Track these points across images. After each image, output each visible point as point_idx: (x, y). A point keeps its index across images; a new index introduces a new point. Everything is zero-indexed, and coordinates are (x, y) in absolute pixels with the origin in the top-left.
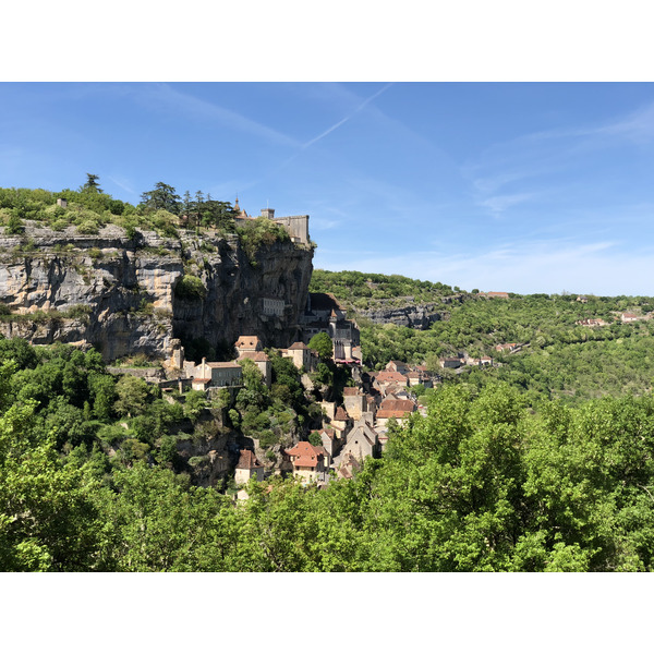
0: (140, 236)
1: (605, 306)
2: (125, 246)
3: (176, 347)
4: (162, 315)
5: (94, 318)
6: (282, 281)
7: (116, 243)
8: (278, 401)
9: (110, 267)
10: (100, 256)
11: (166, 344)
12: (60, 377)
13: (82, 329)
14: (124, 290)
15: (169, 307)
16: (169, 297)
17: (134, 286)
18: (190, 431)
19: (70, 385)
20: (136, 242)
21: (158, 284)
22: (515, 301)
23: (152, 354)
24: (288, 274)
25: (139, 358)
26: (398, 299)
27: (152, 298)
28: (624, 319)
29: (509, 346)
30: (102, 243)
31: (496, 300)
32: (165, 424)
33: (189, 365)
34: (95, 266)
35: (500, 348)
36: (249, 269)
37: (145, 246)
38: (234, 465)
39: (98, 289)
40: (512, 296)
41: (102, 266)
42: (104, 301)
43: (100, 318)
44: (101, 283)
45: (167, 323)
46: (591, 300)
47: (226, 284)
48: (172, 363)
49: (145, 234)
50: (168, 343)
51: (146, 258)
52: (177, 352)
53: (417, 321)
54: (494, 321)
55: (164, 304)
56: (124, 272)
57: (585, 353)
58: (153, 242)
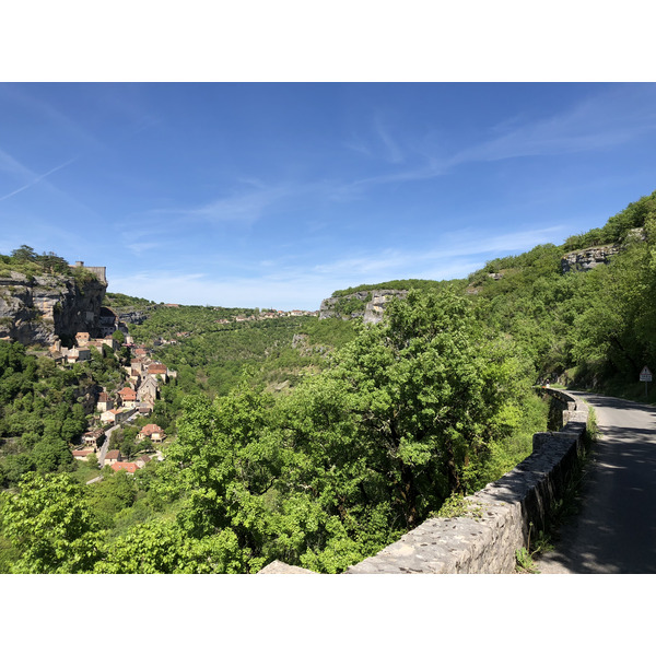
0: (34, 279)
1: (227, 313)
2: (27, 285)
3: (57, 340)
4: (48, 322)
5: (14, 324)
6: (91, 302)
7: (22, 283)
8: (110, 367)
9: (20, 296)
10: (15, 290)
11: (50, 338)
12: (7, 357)
13: (8, 331)
14: (28, 309)
15: (52, 318)
16: (52, 313)
17: (32, 306)
18: (78, 384)
19: (13, 362)
20: (32, 283)
21: (46, 306)
22: (182, 309)
23: (43, 344)
24: (94, 298)
25: (38, 346)
26: (125, 308)
27: (42, 313)
28: (238, 320)
29: (183, 334)
30: (14, 283)
31: (173, 309)
32: (66, 381)
33: (64, 350)
34: (12, 295)
35: (179, 335)
36: (80, 296)
37: (37, 285)
38: (97, 400)
39: (16, 309)
40: (180, 306)
41: (16, 296)
42: (18, 315)
43: (16, 324)
44: (17, 305)
45: (52, 327)
46: (221, 309)
47: (69, 304)
48: (55, 348)
49: (36, 278)
50: (52, 338)
51: (38, 291)
52: (58, 343)
53: (136, 320)
54: (175, 320)
55: (49, 316)
56: (27, 299)
57: (221, 337)
58: (42, 283)
